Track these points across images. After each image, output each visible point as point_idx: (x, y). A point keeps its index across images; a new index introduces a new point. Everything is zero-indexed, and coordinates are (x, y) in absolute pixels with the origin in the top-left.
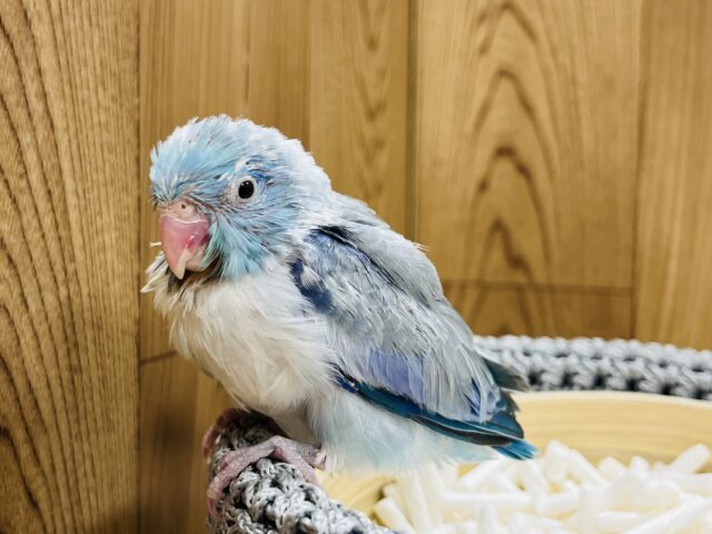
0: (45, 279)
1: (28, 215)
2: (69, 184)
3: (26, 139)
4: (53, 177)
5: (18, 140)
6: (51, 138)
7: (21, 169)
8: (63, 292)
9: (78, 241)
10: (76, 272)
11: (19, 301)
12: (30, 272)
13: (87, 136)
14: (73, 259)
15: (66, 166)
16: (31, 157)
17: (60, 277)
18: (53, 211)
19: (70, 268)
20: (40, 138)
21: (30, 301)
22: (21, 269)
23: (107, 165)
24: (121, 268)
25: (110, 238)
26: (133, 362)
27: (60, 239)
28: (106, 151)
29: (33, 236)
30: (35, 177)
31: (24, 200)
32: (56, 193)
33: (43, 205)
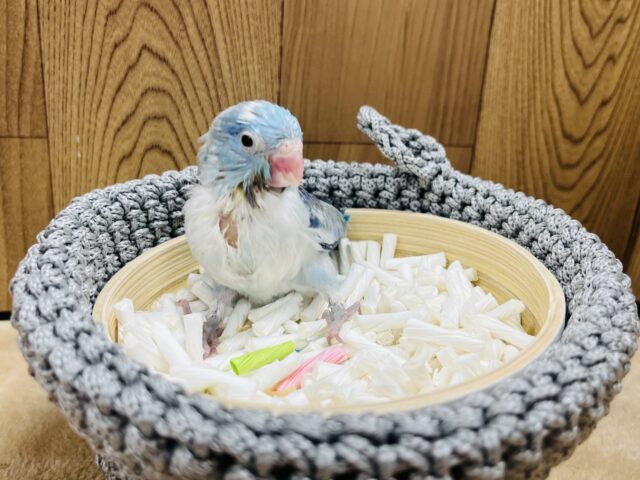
0: (199, 84)
1: (187, 51)
2: (219, 36)
3: (186, 11)
4: (206, 33)
5: (180, 12)
6: (205, 12)
7: (182, 26)
8: (213, 93)
9: (225, 67)
10: (224, 84)
11: (180, 92)
12: (188, 79)
13: (235, 11)
14: (221, 76)
15: (216, 25)
16: (189, 21)
17: (211, 85)
18: (206, 49)
19: (219, 81)
20: (196, 11)
21: (187, 93)
22: (181, 78)
23: (252, 28)
24: (263, 86)
25: (254, 68)
27: (211, 65)
28: (251, 20)
29: (191, 61)
30: (192, 30)
31: (184, 43)
32: (208, 40)
33: (198, 46)
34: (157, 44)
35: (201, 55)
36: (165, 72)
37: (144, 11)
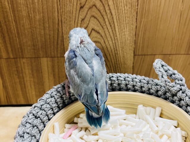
0: (109, 39)
1: (106, 29)
2: (116, 24)
3: (105, 17)
4: (112, 23)
5: (103, 18)
6: (112, 17)
7: (104, 22)
8: (114, 42)
9: (118, 33)
10: (117, 39)
11: (103, 42)
12: (106, 38)
13: (121, 15)
14: (116, 36)
15: (115, 21)
16: (106, 20)
17: (113, 39)
18: (112, 28)
19: (116, 38)
20: (109, 17)
21: (106, 42)
22: (104, 37)
23: (127, 21)
24: (130, 39)
25: (127, 33)
26: (133, 55)
27: (113, 33)
28: (126, 18)
29: (107, 32)
30: (107, 23)
31: (105, 27)
32: (113, 26)
33: (109, 27)
34: (96, 28)
35: (110, 30)
36: (99, 36)
37: (92, 18)
